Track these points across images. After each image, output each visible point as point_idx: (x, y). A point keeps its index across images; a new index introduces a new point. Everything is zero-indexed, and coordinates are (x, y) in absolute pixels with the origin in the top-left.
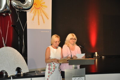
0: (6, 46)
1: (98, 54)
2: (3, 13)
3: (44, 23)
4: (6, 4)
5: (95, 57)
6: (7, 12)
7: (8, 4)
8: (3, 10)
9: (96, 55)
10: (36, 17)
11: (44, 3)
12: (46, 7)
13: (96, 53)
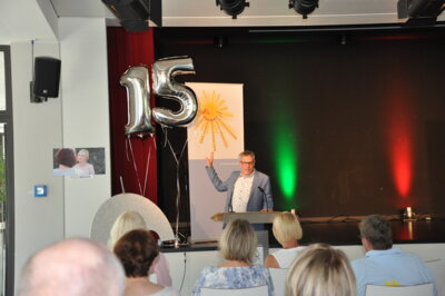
0: (127, 191)
1: (413, 211)
2: (139, 133)
3: (226, 146)
4: (144, 116)
5: (407, 218)
6: (147, 131)
7: (148, 116)
8: (139, 127)
9: (410, 215)
10: (208, 136)
11: (226, 108)
12: (231, 116)
13: (409, 209)
